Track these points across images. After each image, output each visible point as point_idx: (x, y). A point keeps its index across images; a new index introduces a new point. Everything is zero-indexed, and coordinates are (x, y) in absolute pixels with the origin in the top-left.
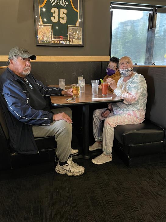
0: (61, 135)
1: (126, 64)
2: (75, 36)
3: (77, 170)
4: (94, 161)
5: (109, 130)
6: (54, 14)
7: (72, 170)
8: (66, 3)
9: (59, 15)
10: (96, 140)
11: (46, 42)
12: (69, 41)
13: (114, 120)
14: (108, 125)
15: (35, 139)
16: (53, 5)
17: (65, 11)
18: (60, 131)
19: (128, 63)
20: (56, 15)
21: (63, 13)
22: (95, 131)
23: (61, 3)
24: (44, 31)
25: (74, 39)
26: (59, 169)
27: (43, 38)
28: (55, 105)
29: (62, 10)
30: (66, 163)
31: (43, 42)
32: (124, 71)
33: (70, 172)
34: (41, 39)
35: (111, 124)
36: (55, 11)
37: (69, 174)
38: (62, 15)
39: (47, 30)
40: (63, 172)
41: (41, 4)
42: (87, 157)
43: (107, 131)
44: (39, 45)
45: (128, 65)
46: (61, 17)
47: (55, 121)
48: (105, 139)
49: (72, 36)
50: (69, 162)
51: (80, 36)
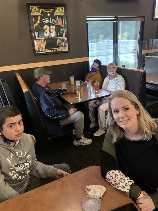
0: (78, 122)
1: (113, 68)
2: (63, 45)
3: (88, 141)
4: (95, 135)
5: (102, 113)
6: (46, 30)
7: (85, 142)
8: (54, 21)
9: (50, 31)
10: (92, 121)
11: (42, 51)
12: (59, 49)
13: (104, 107)
14: (101, 111)
15: (61, 127)
16: (44, 23)
17: (54, 27)
18: (78, 120)
19: (114, 68)
20: (47, 31)
21: (53, 29)
22: (90, 115)
23: (50, 21)
24: (39, 43)
25: (62, 47)
26: (76, 143)
27: (39, 49)
28: (71, 103)
29: (52, 27)
30: (81, 138)
31: (39, 52)
32: (111, 74)
33: (84, 143)
34: (38, 50)
35: (102, 109)
36: (46, 28)
37: (83, 145)
38: (52, 30)
39: (42, 43)
40: (79, 144)
41: (35, 23)
42: (89, 133)
43: (100, 114)
44: (37, 54)
45: (114, 69)
46: (51, 32)
47: (71, 115)
48: (100, 120)
49: (60, 45)
50: (82, 137)
51: (67, 44)
